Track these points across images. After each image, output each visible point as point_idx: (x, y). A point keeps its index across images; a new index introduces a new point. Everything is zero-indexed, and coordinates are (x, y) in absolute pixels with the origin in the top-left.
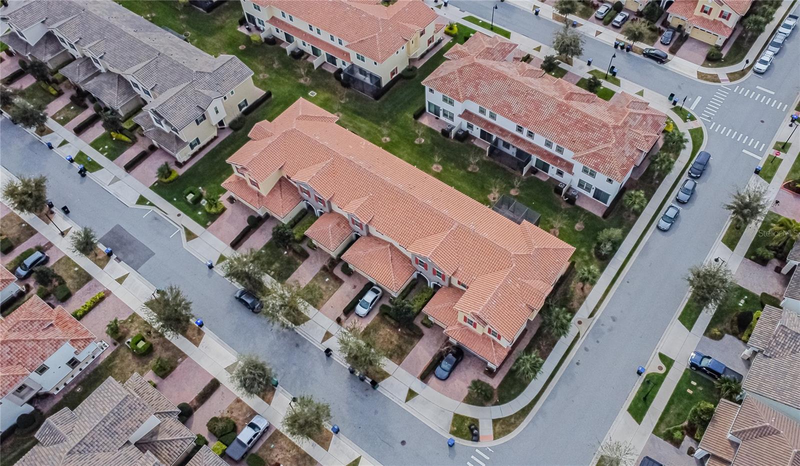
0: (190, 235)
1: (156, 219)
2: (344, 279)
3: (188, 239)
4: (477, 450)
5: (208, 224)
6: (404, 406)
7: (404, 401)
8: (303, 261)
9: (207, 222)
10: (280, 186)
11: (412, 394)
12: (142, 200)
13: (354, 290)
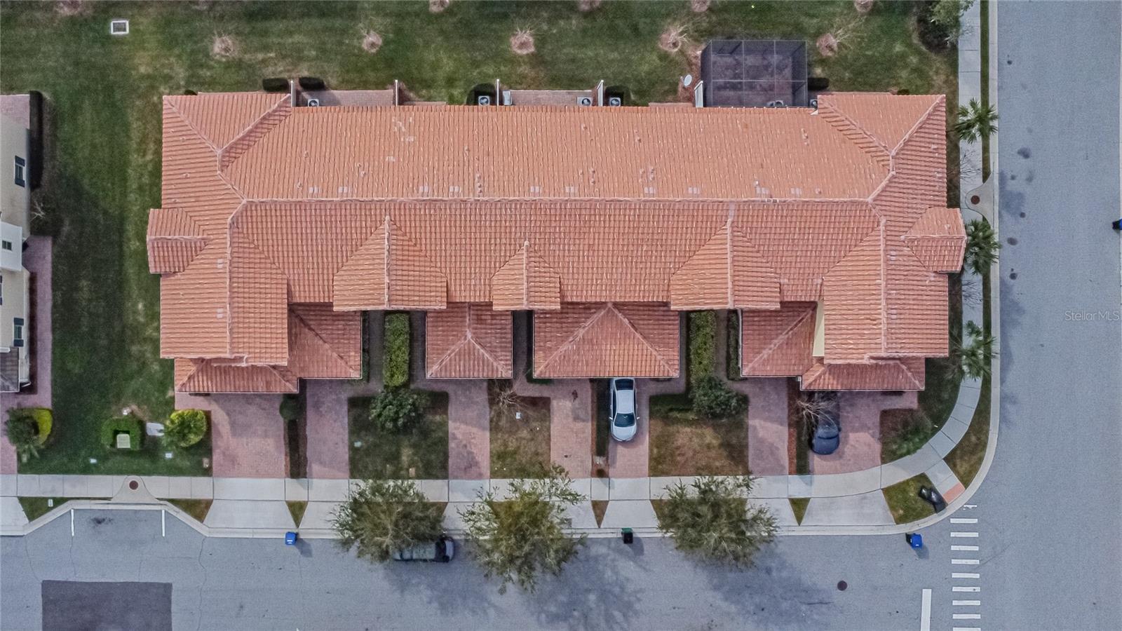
0: (198, 508)
1: (99, 522)
2: (546, 394)
3: (200, 517)
4: (952, 521)
5: (206, 465)
6: (799, 531)
7: (794, 521)
8: (445, 412)
9: (200, 463)
10: (302, 320)
11: (799, 506)
12: (34, 507)
13: (577, 401)
